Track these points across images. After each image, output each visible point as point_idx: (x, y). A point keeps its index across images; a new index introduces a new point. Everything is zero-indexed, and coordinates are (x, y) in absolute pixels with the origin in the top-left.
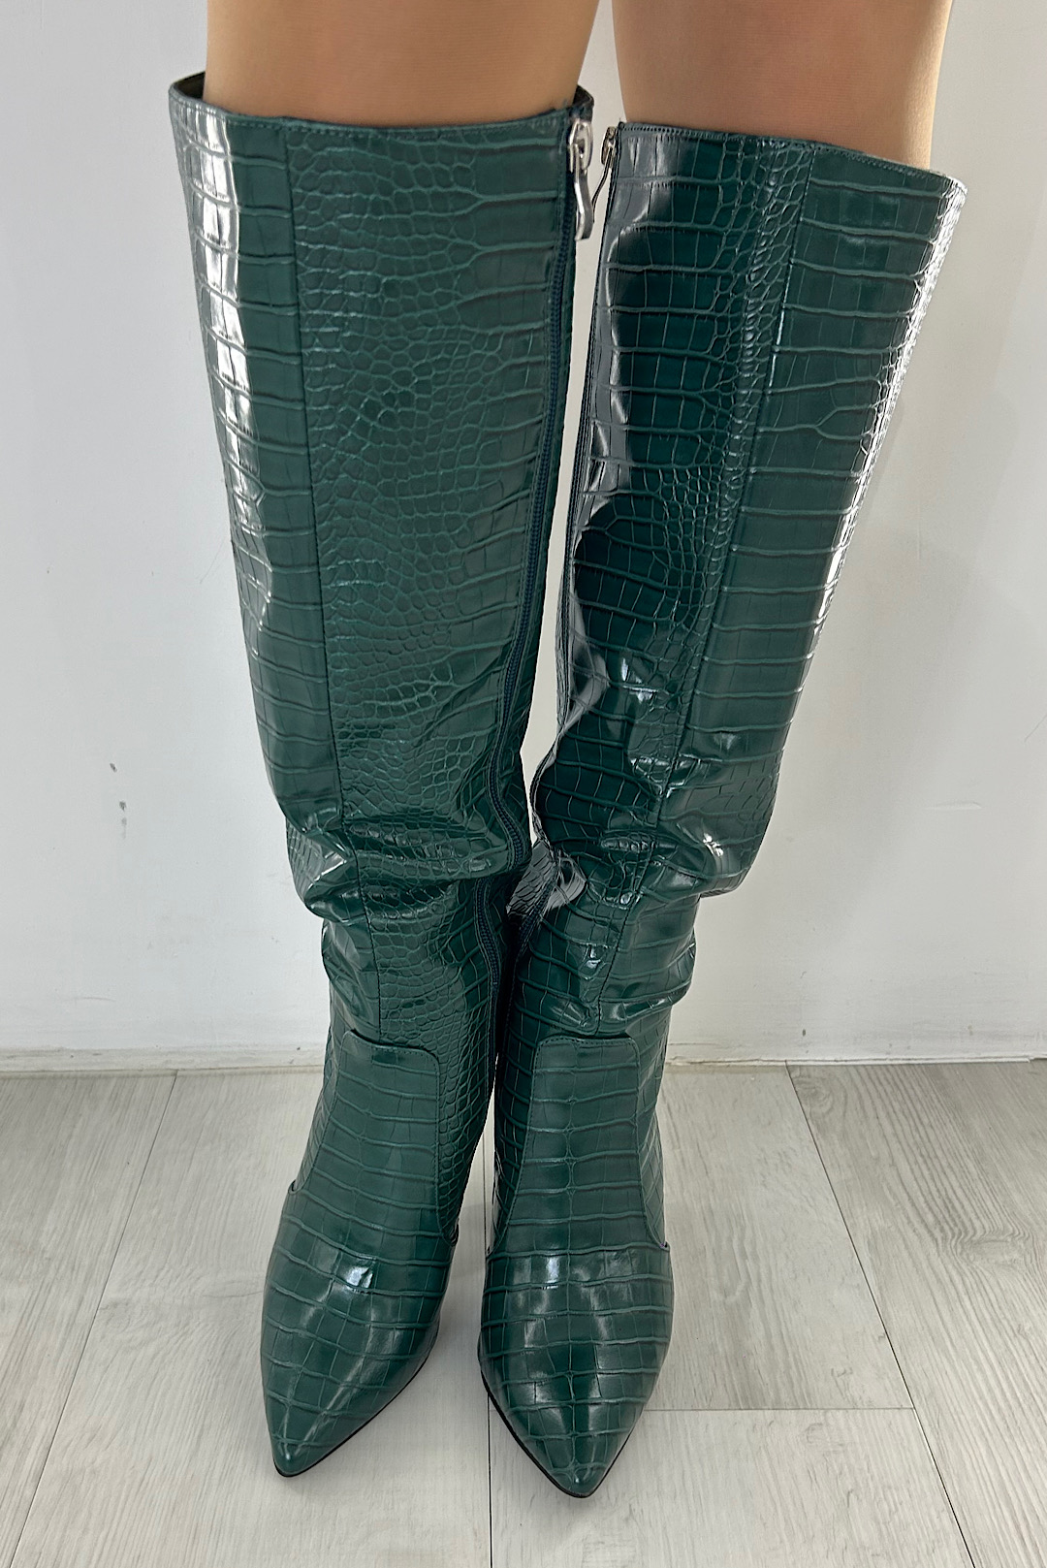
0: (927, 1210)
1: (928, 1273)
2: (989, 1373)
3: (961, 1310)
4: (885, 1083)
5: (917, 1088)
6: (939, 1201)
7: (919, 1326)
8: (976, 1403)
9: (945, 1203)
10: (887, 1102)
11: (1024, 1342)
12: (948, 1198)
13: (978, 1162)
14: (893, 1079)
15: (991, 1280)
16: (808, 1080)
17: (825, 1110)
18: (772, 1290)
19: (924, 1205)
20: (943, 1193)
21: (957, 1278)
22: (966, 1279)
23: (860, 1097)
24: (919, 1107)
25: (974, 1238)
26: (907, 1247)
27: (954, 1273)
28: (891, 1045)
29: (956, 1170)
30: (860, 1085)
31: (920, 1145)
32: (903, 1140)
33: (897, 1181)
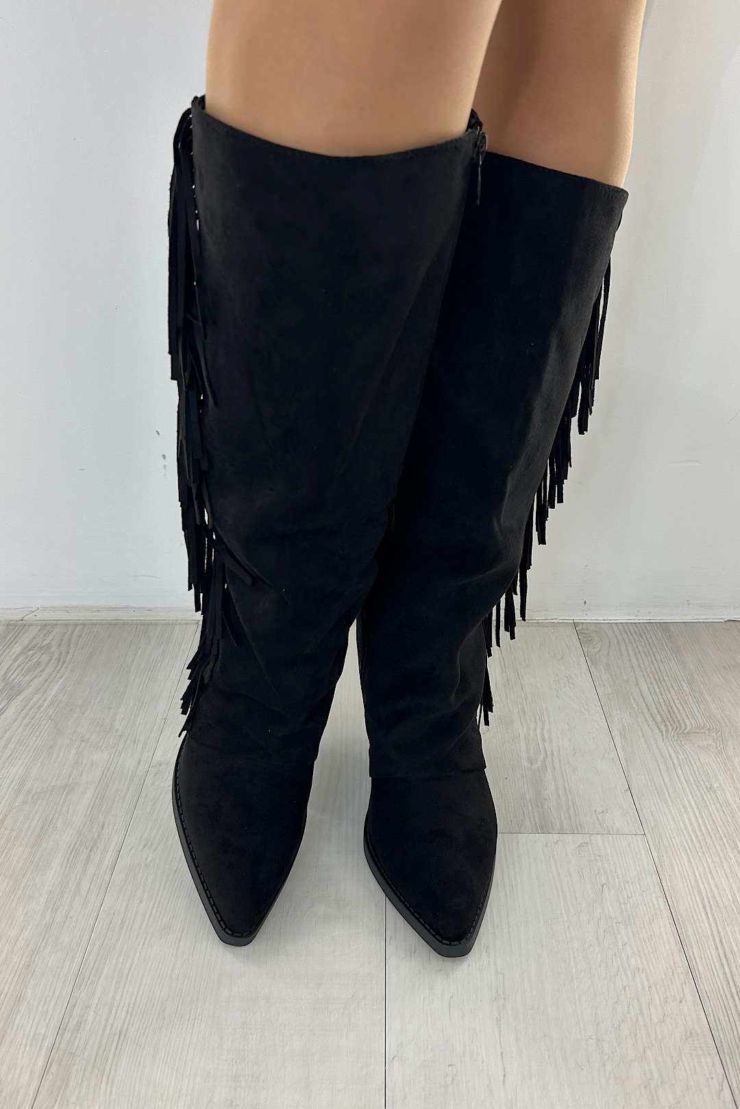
0: (657, 713)
1: (656, 752)
2: (691, 813)
3: (676, 776)
4: (634, 634)
5: (654, 638)
6: (664, 707)
7: (649, 785)
8: (682, 832)
9: (668, 709)
10: (635, 646)
11: (714, 796)
12: (671, 706)
13: (690, 684)
14: (639, 632)
15: (695, 757)
16: (587, 632)
17: (596, 650)
18: (560, 761)
19: (655, 710)
20: (667, 703)
21: (674, 756)
22: (679, 756)
23: (618, 642)
24: (654, 649)
25: (685, 731)
26: (644, 736)
27: (672, 752)
28: (639, 611)
29: (676, 689)
30: (618, 635)
31: (655, 673)
32: (644, 670)
33: (639, 695)
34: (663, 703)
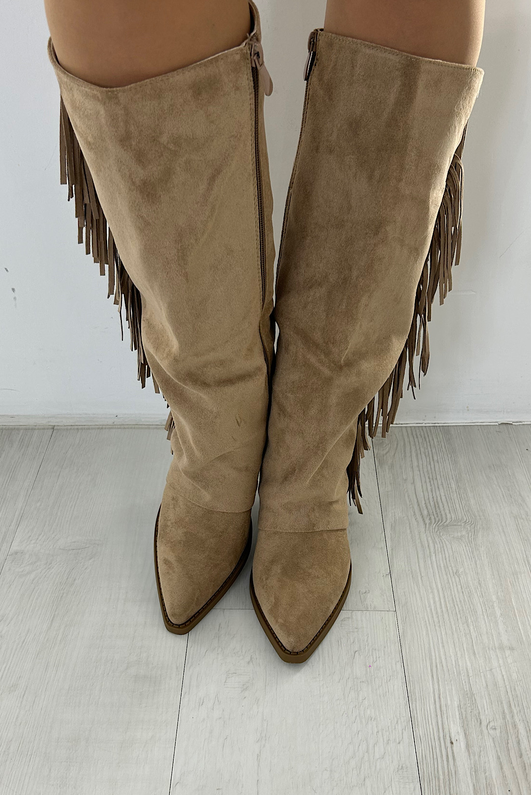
0: (425, 508)
1: (418, 541)
2: (436, 594)
3: (430, 562)
4: (419, 436)
6: (432, 504)
7: (407, 569)
8: (426, 609)
9: (435, 504)
10: (418, 448)
11: (457, 579)
12: (437, 502)
13: (457, 482)
14: (424, 434)
15: (449, 546)
17: (385, 452)
19: (424, 505)
20: (435, 499)
21: (431, 545)
22: (436, 546)
23: (405, 444)
24: (434, 452)
25: (445, 524)
26: (410, 528)
27: (431, 542)
28: (425, 416)
29: (444, 485)
30: (406, 438)
31: (430, 472)
32: (421, 470)
33: (413, 492)
34: (431, 499)
